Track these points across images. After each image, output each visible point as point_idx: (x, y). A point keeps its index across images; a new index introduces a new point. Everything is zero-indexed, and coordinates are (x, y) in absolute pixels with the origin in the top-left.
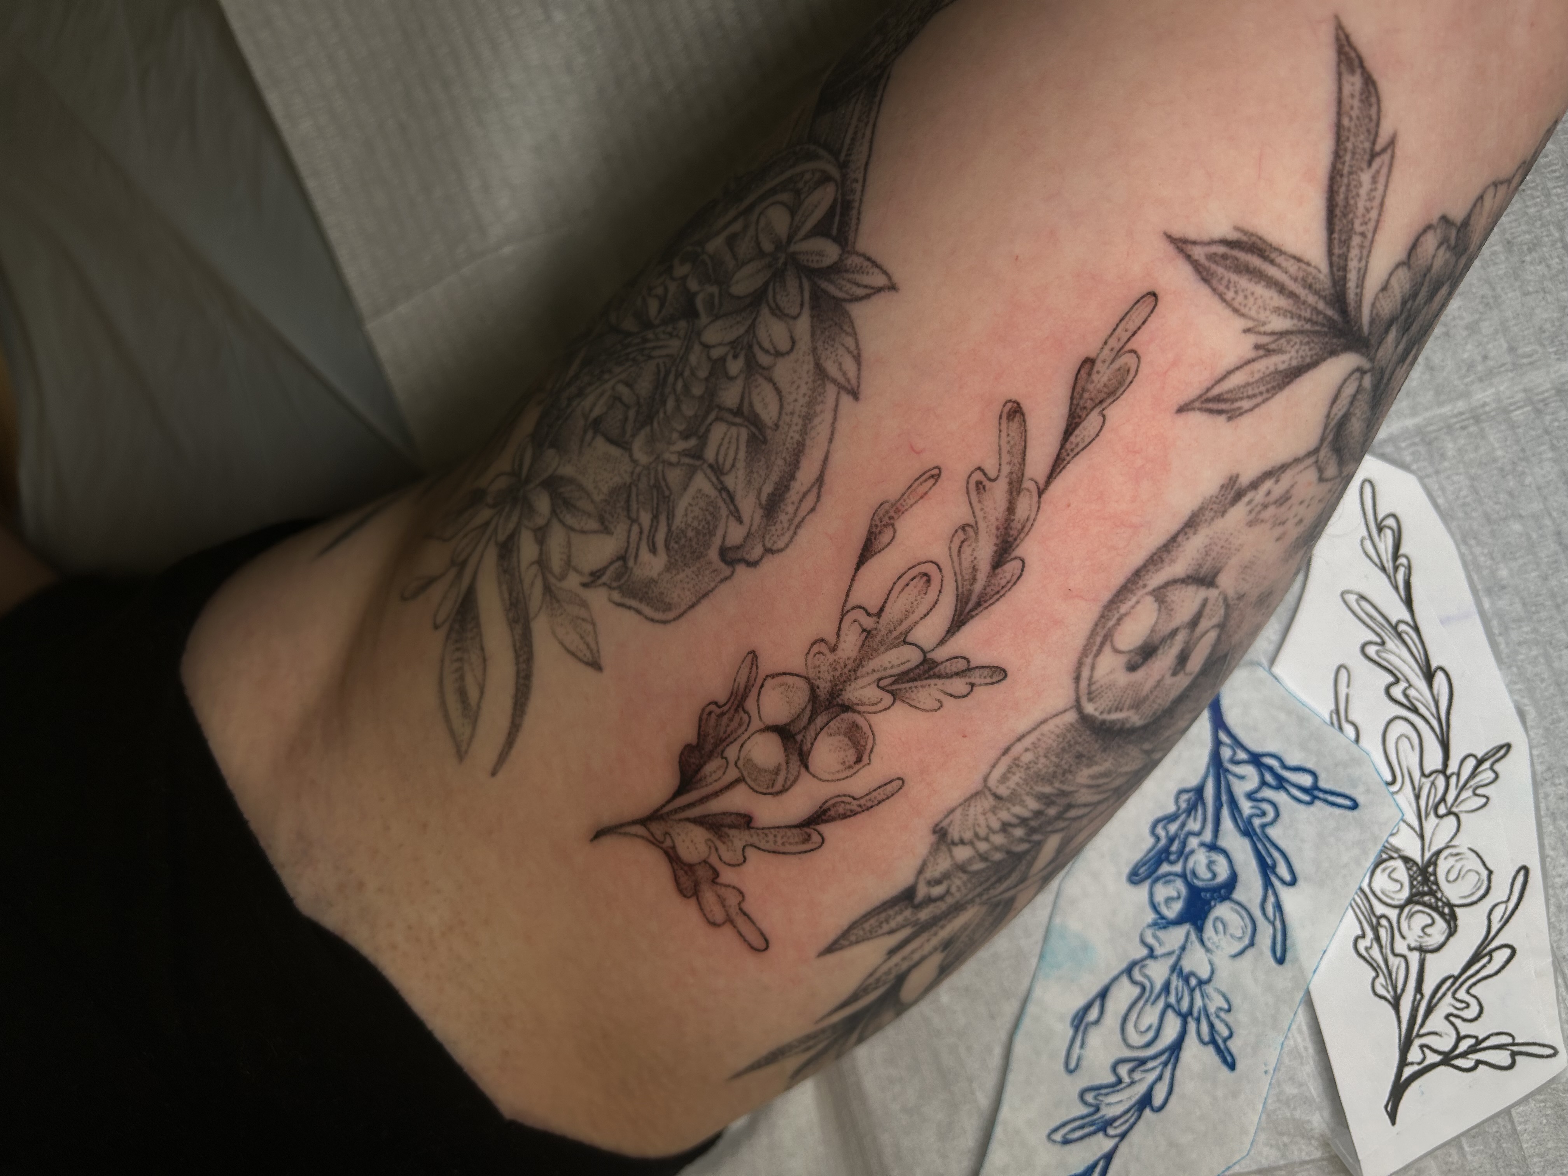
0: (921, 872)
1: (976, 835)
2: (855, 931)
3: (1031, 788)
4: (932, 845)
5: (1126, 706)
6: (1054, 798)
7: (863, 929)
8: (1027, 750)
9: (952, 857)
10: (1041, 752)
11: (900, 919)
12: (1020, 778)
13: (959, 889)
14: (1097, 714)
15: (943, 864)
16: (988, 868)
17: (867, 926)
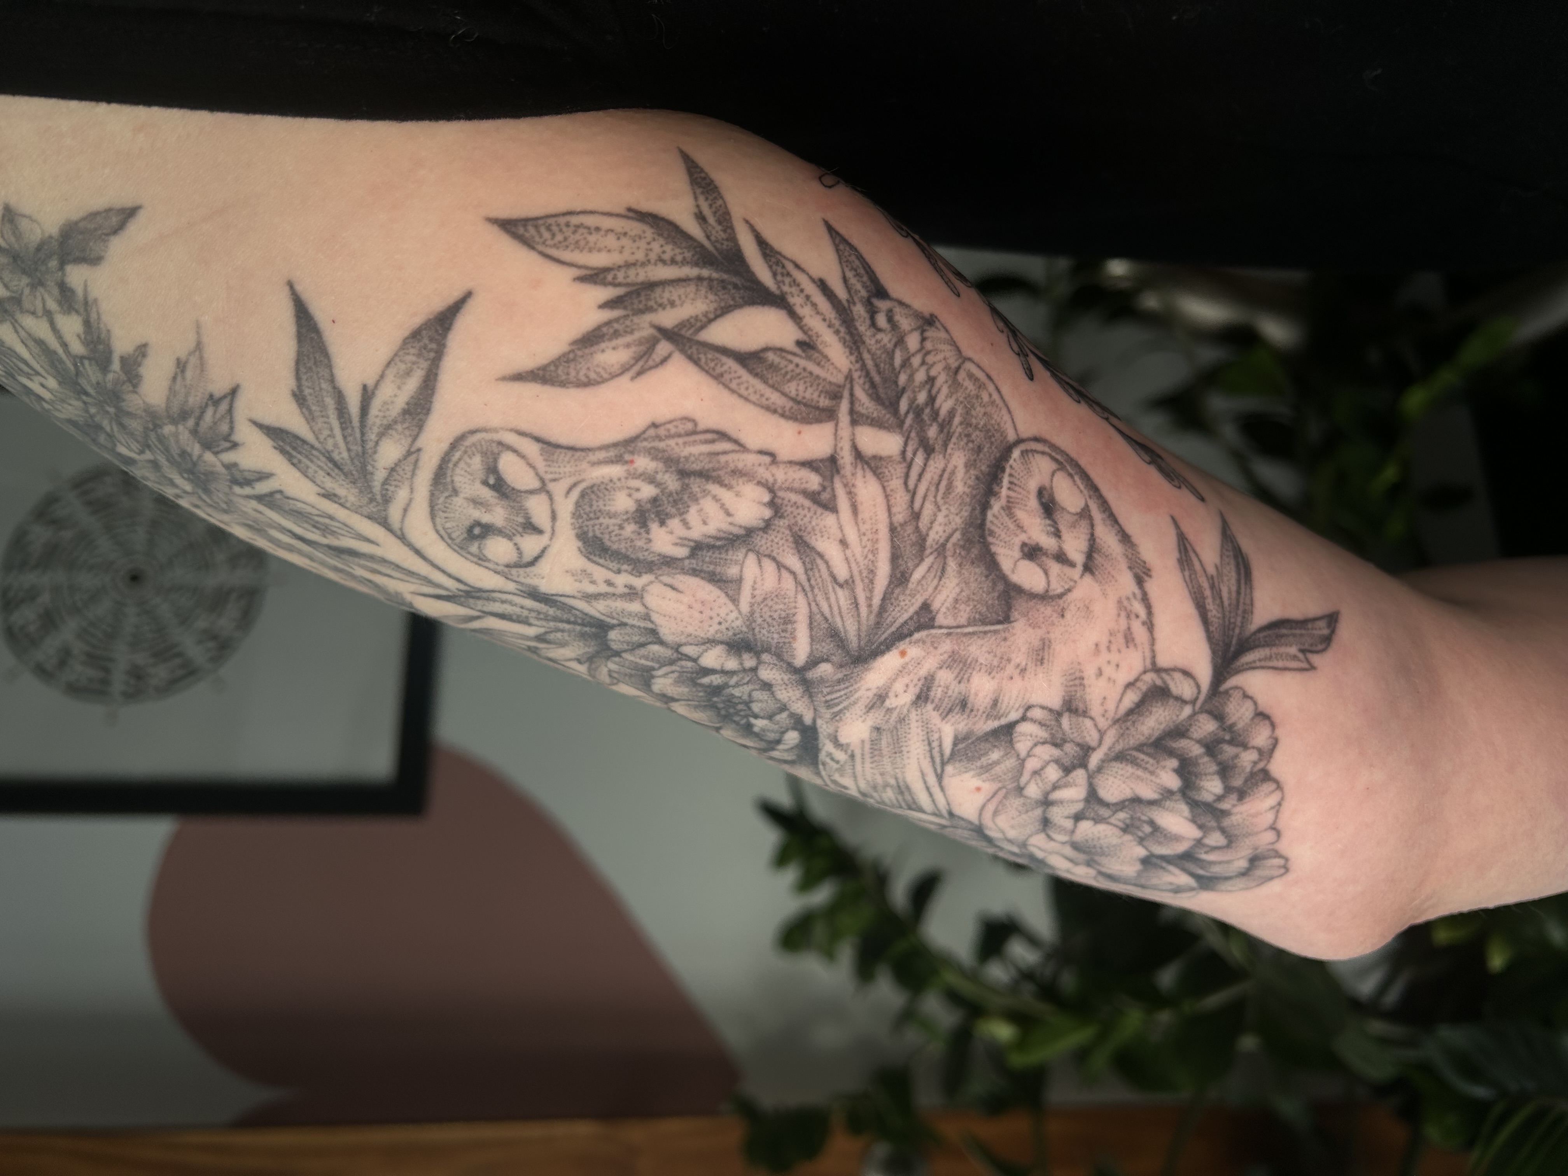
0: (901, 303)
1: (928, 353)
2: (847, 248)
3: (961, 402)
4: (921, 313)
5: (1012, 494)
6: (945, 431)
7: (850, 256)
8: (990, 395)
9: (912, 330)
10: (989, 410)
11: (858, 287)
12: (971, 391)
13: (878, 342)
14: (1011, 462)
15: (905, 323)
16: (894, 369)
17: (853, 258)
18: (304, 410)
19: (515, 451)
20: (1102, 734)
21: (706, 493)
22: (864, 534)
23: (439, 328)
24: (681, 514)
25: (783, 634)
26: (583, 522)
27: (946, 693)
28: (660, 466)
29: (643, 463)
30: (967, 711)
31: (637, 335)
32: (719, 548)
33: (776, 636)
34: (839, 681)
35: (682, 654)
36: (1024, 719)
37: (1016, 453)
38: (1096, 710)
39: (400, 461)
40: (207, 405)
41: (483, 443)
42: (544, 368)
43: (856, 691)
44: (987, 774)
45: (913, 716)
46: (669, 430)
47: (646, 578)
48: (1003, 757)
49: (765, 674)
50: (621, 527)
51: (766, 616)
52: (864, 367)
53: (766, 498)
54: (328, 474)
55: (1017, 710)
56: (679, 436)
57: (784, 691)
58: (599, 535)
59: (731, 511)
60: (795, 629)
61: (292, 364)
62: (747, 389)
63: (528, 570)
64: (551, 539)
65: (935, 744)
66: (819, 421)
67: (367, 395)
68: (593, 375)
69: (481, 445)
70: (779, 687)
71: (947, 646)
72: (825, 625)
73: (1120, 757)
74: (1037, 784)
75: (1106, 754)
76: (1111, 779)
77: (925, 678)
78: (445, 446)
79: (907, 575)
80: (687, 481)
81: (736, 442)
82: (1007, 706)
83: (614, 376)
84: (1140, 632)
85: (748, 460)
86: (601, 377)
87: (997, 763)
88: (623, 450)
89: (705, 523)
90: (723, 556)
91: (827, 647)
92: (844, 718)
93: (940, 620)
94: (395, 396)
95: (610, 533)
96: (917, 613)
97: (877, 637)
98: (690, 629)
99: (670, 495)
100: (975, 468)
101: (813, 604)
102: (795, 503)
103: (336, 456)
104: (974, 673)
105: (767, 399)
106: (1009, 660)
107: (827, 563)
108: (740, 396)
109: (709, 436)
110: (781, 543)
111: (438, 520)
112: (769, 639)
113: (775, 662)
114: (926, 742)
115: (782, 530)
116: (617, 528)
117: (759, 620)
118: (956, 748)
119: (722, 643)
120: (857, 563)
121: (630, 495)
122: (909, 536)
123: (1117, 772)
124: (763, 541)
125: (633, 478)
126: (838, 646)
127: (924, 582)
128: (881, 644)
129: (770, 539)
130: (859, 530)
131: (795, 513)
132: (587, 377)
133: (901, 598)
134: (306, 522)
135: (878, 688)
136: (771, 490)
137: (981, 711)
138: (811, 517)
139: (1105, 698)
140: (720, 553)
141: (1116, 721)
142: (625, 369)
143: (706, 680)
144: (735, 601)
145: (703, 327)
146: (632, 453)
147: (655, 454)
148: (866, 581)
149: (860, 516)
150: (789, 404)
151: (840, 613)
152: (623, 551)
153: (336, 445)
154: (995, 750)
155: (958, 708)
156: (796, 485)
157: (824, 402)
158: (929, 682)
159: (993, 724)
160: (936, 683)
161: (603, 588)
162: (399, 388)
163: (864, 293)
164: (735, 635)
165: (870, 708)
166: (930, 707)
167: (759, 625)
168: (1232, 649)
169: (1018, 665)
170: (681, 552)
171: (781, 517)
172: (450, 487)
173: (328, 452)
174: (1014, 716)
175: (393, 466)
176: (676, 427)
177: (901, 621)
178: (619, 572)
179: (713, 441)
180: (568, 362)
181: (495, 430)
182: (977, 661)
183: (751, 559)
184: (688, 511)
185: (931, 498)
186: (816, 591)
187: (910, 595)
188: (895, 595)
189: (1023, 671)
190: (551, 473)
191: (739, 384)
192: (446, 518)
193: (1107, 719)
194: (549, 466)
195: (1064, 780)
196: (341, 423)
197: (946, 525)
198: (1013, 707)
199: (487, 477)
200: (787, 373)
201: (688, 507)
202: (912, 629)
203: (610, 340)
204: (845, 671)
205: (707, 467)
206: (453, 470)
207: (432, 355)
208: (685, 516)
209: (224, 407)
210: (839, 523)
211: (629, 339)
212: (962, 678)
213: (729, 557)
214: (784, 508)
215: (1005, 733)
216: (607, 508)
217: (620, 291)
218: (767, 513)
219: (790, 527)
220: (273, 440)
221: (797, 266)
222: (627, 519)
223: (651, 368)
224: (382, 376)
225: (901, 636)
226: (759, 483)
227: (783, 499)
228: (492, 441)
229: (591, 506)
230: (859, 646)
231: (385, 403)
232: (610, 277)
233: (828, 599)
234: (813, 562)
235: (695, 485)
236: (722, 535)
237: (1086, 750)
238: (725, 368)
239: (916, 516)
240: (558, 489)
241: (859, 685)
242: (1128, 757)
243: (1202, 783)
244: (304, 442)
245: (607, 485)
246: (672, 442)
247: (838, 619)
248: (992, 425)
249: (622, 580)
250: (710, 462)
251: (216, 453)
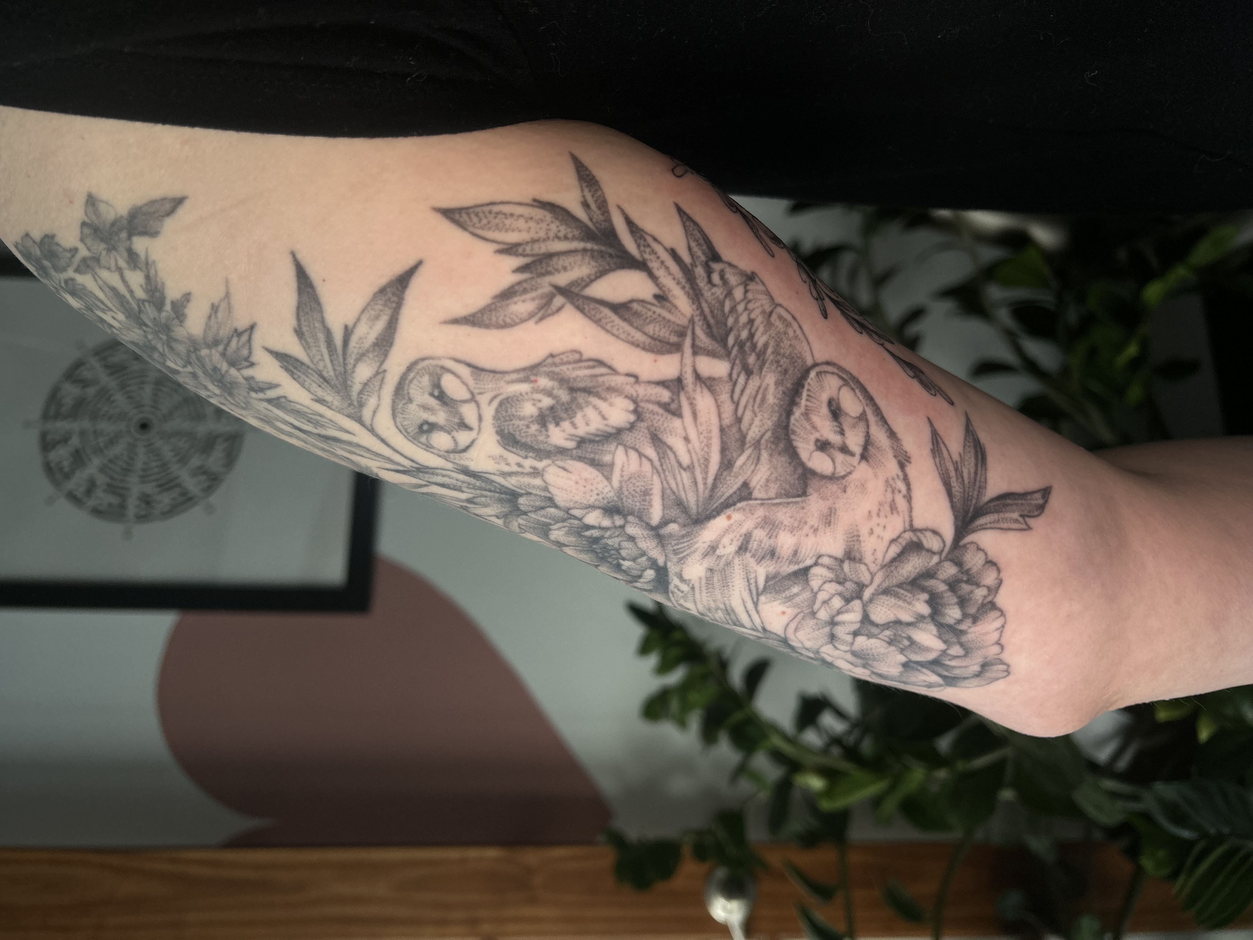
0: (730, 265)
1: (750, 301)
2: (692, 224)
3: (773, 338)
4: (745, 271)
5: (809, 404)
6: (761, 358)
7: (693, 230)
8: (795, 331)
9: (738, 285)
10: (793, 342)
11: (699, 253)
12: (780, 329)
13: (713, 294)
14: (809, 380)
15: (733, 279)
16: (724, 314)
17: (696, 232)
18: (303, 341)
19: (453, 373)
20: (873, 575)
21: (588, 403)
22: (701, 433)
23: (399, 286)
24: (571, 418)
25: (643, 503)
26: (501, 423)
27: (760, 545)
28: (556, 384)
29: (544, 382)
30: (775, 558)
31: (540, 292)
32: (598, 442)
33: (638, 504)
34: (683, 536)
35: (571, 515)
36: (816, 564)
37: (813, 374)
38: (868, 559)
39: (371, 378)
40: (232, 336)
41: (431, 368)
42: (474, 315)
43: (696, 543)
44: (790, 603)
45: (737, 561)
46: (562, 359)
47: (545, 462)
48: (801, 591)
49: (630, 530)
50: (528, 427)
51: (631, 490)
52: (702, 313)
53: (631, 407)
54: (320, 386)
55: (811, 558)
56: (569, 363)
57: (644, 543)
58: (512, 432)
59: (607, 416)
60: (651, 500)
61: (295, 309)
62: (618, 329)
63: (462, 455)
64: (478, 434)
65: (752, 581)
66: (669, 352)
67: (348, 332)
68: (508, 320)
69: (429, 369)
70: (640, 540)
71: (760, 512)
72: (673, 497)
73: (886, 592)
74: (826, 610)
75: (876, 590)
76: (879, 607)
77: (745, 535)
78: (403, 369)
79: (732, 462)
80: (574, 395)
81: (610, 367)
82: (804, 555)
83: (523, 321)
84: (901, 503)
85: (618, 381)
86: (515, 321)
87: (797, 595)
88: (529, 373)
89: (587, 424)
90: (600, 448)
91: (674, 512)
92: (686, 562)
93: (756, 494)
94: (368, 333)
95: (520, 431)
96: (739, 489)
97: (710, 506)
98: (577, 498)
99: (563, 404)
100: (782, 386)
101: (665, 482)
102: (652, 411)
103: (325, 374)
104: (780, 532)
105: (633, 337)
106: (806, 523)
107: (674, 453)
108: (613, 335)
109: (591, 363)
110: (642, 439)
111: (398, 420)
112: (633, 506)
113: (638, 522)
114: (746, 580)
115: (643, 430)
116: (524, 427)
117: (626, 493)
118: (768, 584)
119: (599, 508)
120: (697, 454)
121: (534, 405)
122: (734, 434)
123: (884, 603)
124: (629, 438)
125: (536, 393)
126: (682, 511)
127: (744, 467)
128: (713, 510)
129: (634, 436)
130: (698, 430)
131: (652, 418)
132: (504, 321)
133: (728, 478)
134: (303, 418)
135: (711, 541)
136: (635, 401)
137: (785, 559)
138: (664, 421)
139: (875, 550)
140: (598, 446)
141: (883, 567)
142: (531, 316)
143: (588, 533)
144: (608, 479)
145: (587, 285)
146: (536, 375)
147: (552, 376)
148: (703, 466)
149: (699, 420)
150: (648, 341)
151: (684, 488)
152: (530, 443)
153: (325, 367)
154: (796, 585)
155: (769, 556)
156: (653, 398)
157: (674, 339)
158: (747, 537)
159: (794, 568)
160: (753, 538)
161: (515, 468)
162: (371, 328)
163: (703, 258)
164: (609, 503)
165: (705, 555)
166: (748, 555)
167: (626, 496)
168: (970, 515)
169: (812, 526)
170: (571, 445)
171: (642, 420)
172: (407, 397)
173: (320, 371)
174: (809, 562)
175: (366, 381)
176: (567, 357)
177: (727, 494)
178: (526, 457)
179: (593, 367)
180: (491, 311)
181: (439, 358)
182: (782, 523)
183: (621, 450)
184: (575, 416)
185: (750, 407)
186: (667, 473)
187: (734, 476)
188: (723, 476)
189: (816, 530)
190: (479, 388)
191: (612, 327)
192: (403, 418)
193: (877, 565)
194: (477, 383)
195: (845, 607)
196: (329, 352)
197: (760, 426)
198: (808, 556)
199: (433, 391)
200: (647, 318)
201: (576, 413)
202: (736, 500)
203: (521, 295)
204: (687, 529)
205: (589, 385)
206: (409, 385)
207: (394, 305)
208: (573, 420)
209: (244, 338)
210: (683, 425)
211: (534, 294)
212: (772, 535)
213: (604, 449)
214: (644, 414)
215: (803, 574)
216: (518, 413)
217: (528, 260)
218: (632, 418)
219: (648, 428)
220: (280, 362)
221: (655, 239)
222: (532, 422)
223: (550, 315)
224: (358, 320)
225: (727, 505)
226: (626, 397)
227: (643, 408)
228: (437, 366)
229: (507, 412)
230: (698, 512)
231: (361, 338)
232: (520, 250)
233: (675, 479)
234: (665, 453)
235: (581, 398)
236: (599, 433)
237: (861, 587)
238: (602, 315)
239: (739, 420)
240: (483, 400)
241: (697, 539)
242: (892, 592)
243: (946, 611)
244: (302, 363)
245: (518, 397)
246: (564, 368)
247: (682, 493)
248: (795, 354)
249: (529, 463)
250: (591, 382)
251: (239, 370)
